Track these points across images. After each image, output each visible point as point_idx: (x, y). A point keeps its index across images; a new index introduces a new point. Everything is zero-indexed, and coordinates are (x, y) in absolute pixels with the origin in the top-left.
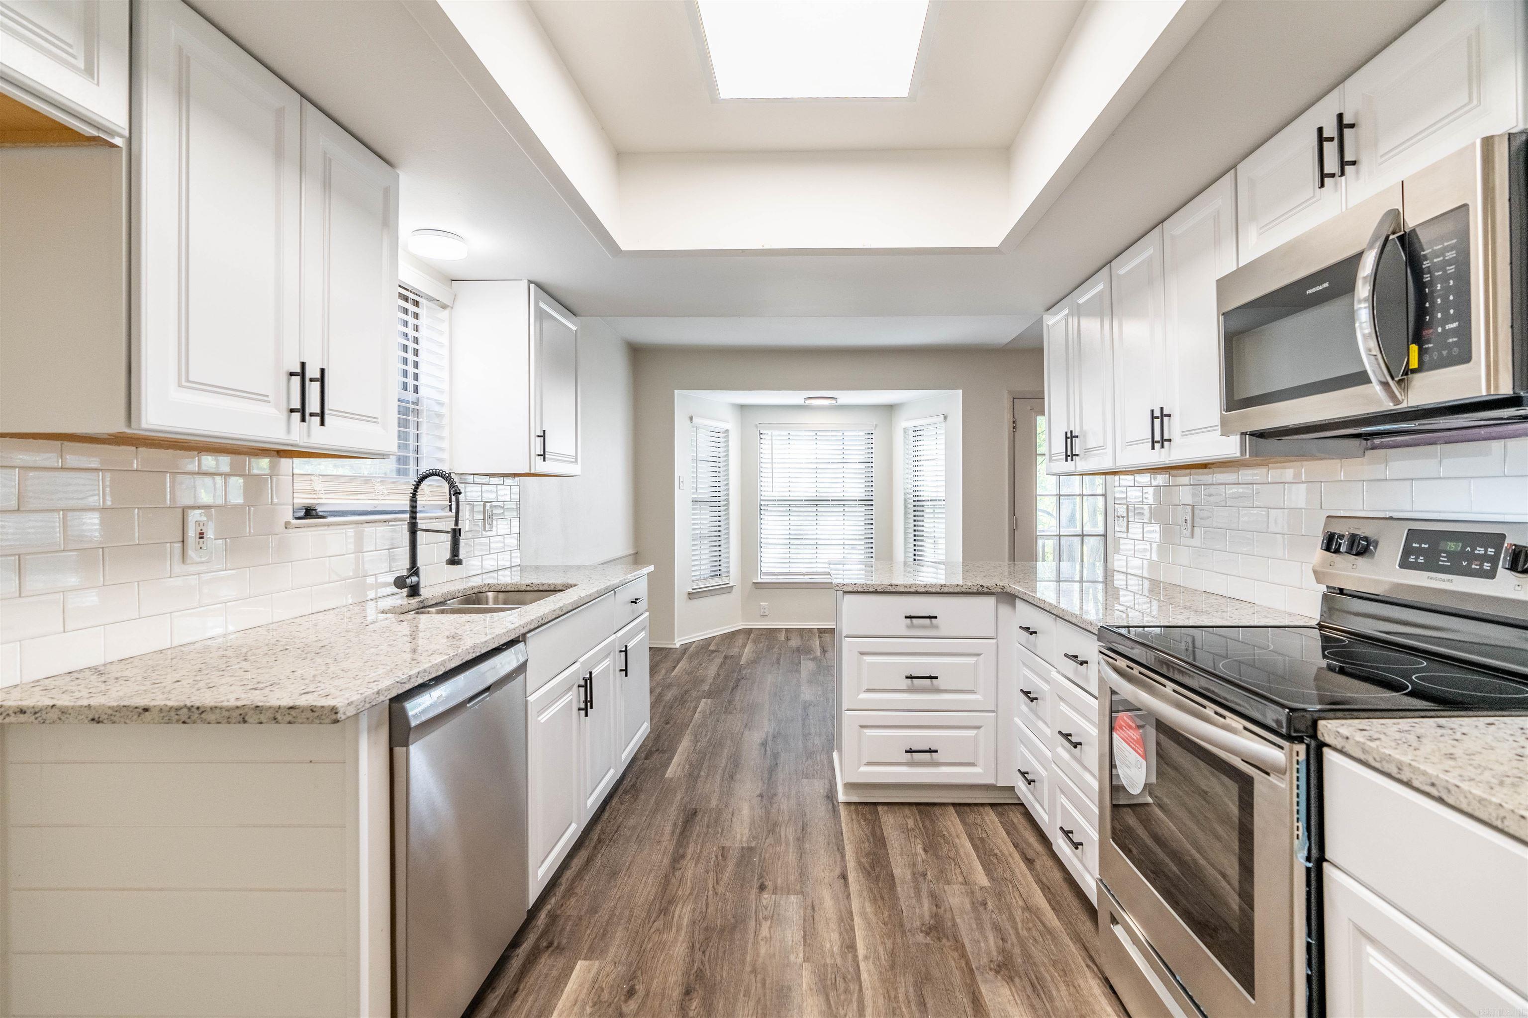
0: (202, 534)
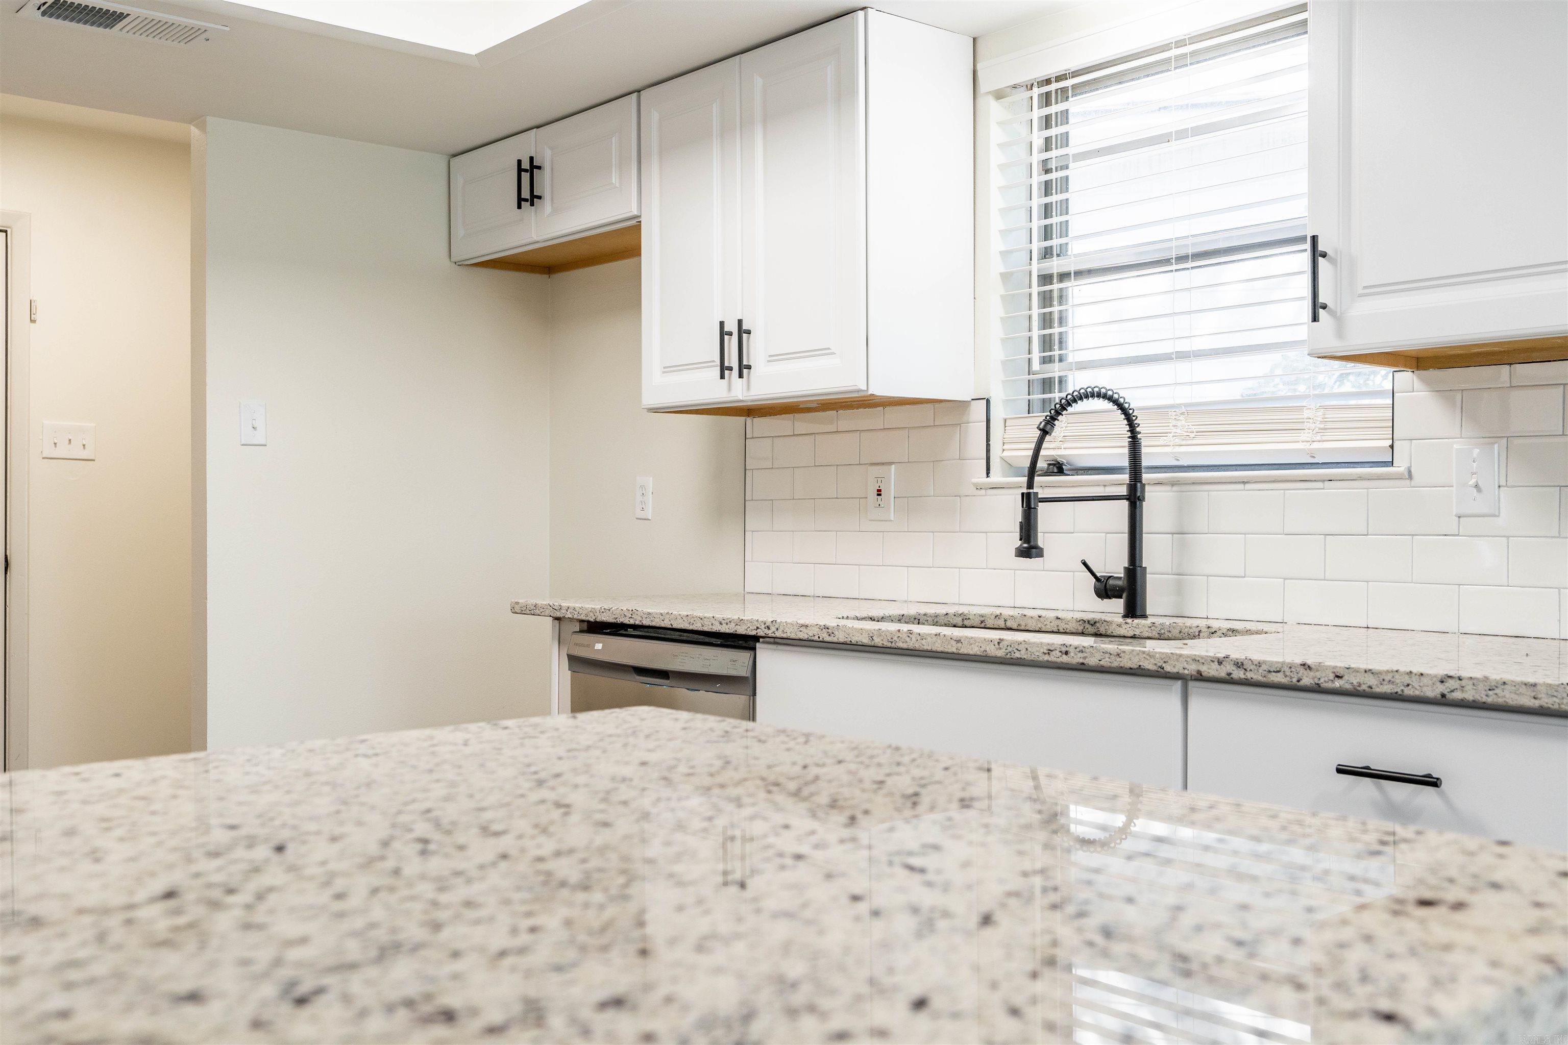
0: (879, 491)
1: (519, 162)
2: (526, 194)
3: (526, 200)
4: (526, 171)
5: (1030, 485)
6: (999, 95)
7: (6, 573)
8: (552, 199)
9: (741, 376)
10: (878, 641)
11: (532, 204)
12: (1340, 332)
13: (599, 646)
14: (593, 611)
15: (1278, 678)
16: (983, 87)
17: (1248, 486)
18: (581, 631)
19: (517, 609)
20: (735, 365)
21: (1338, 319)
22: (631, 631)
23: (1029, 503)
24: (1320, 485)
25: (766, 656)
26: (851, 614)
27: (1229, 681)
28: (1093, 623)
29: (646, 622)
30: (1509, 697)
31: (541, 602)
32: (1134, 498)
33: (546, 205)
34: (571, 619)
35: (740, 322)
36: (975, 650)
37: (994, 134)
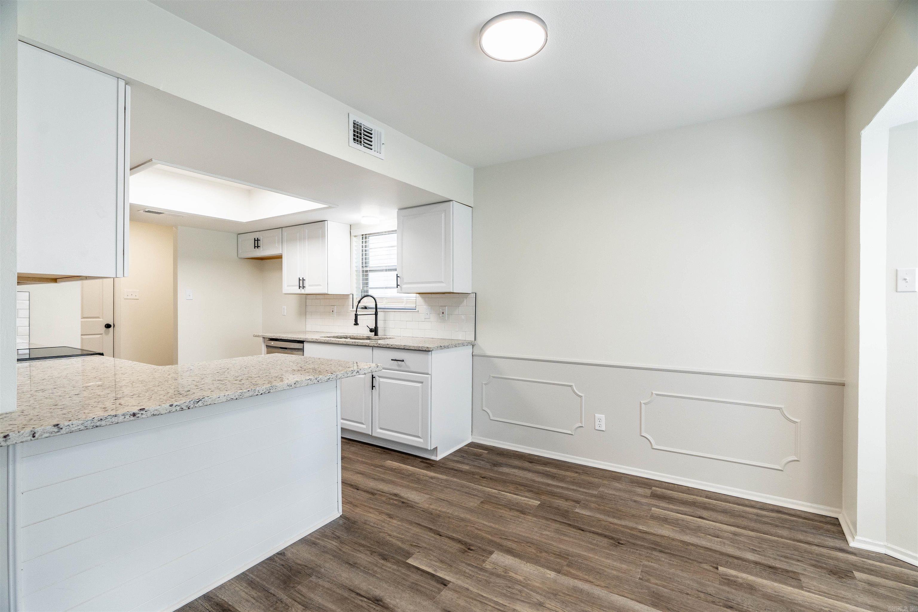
1: (255, 239)
2: (256, 245)
3: (256, 247)
4: (256, 240)
5: (356, 312)
6: (355, 236)
7: (114, 328)
8: (262, 247)
9: (303, 289)
10: (325, 341)
11: (258, 248)
12: (401, 290)
13: (272, 343)
14: (271, 336)
15: (384, 346)
16: (352, 235)
17: (395, 312)
18: (269, 340)
19: (255, 336)
20: (302, 286)
21: (401, 288)
22: (279, 340)
23: (356, 315)
24: (406, 313)
25: (306, 345)
26: (323, 336)
27: (378, 347)
28: (369, 337)
29: (282, 338)
30: (411, 348)
31: (260, 334)
32: (376, 314)
33: (261, 248)
34: (267, 338)
35: (303, 278)
36: (341, 343)
37: (354, 244)
